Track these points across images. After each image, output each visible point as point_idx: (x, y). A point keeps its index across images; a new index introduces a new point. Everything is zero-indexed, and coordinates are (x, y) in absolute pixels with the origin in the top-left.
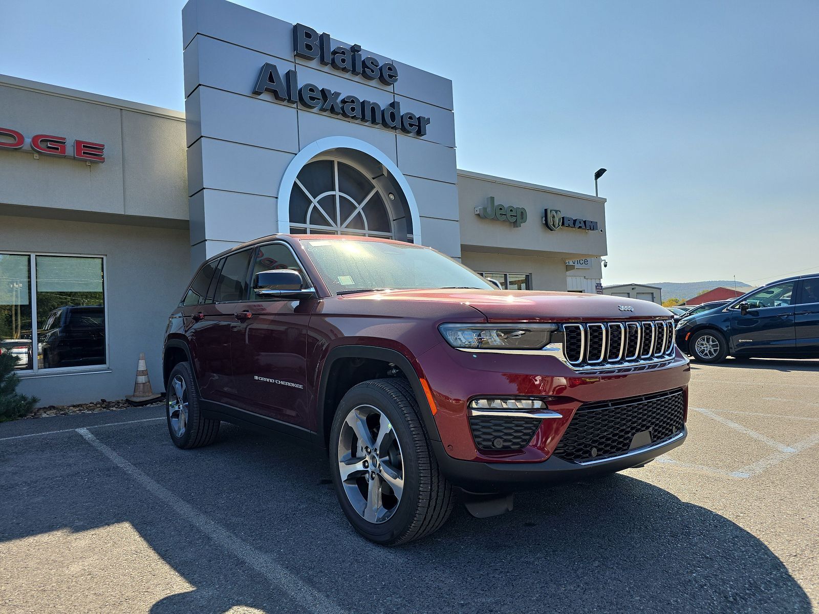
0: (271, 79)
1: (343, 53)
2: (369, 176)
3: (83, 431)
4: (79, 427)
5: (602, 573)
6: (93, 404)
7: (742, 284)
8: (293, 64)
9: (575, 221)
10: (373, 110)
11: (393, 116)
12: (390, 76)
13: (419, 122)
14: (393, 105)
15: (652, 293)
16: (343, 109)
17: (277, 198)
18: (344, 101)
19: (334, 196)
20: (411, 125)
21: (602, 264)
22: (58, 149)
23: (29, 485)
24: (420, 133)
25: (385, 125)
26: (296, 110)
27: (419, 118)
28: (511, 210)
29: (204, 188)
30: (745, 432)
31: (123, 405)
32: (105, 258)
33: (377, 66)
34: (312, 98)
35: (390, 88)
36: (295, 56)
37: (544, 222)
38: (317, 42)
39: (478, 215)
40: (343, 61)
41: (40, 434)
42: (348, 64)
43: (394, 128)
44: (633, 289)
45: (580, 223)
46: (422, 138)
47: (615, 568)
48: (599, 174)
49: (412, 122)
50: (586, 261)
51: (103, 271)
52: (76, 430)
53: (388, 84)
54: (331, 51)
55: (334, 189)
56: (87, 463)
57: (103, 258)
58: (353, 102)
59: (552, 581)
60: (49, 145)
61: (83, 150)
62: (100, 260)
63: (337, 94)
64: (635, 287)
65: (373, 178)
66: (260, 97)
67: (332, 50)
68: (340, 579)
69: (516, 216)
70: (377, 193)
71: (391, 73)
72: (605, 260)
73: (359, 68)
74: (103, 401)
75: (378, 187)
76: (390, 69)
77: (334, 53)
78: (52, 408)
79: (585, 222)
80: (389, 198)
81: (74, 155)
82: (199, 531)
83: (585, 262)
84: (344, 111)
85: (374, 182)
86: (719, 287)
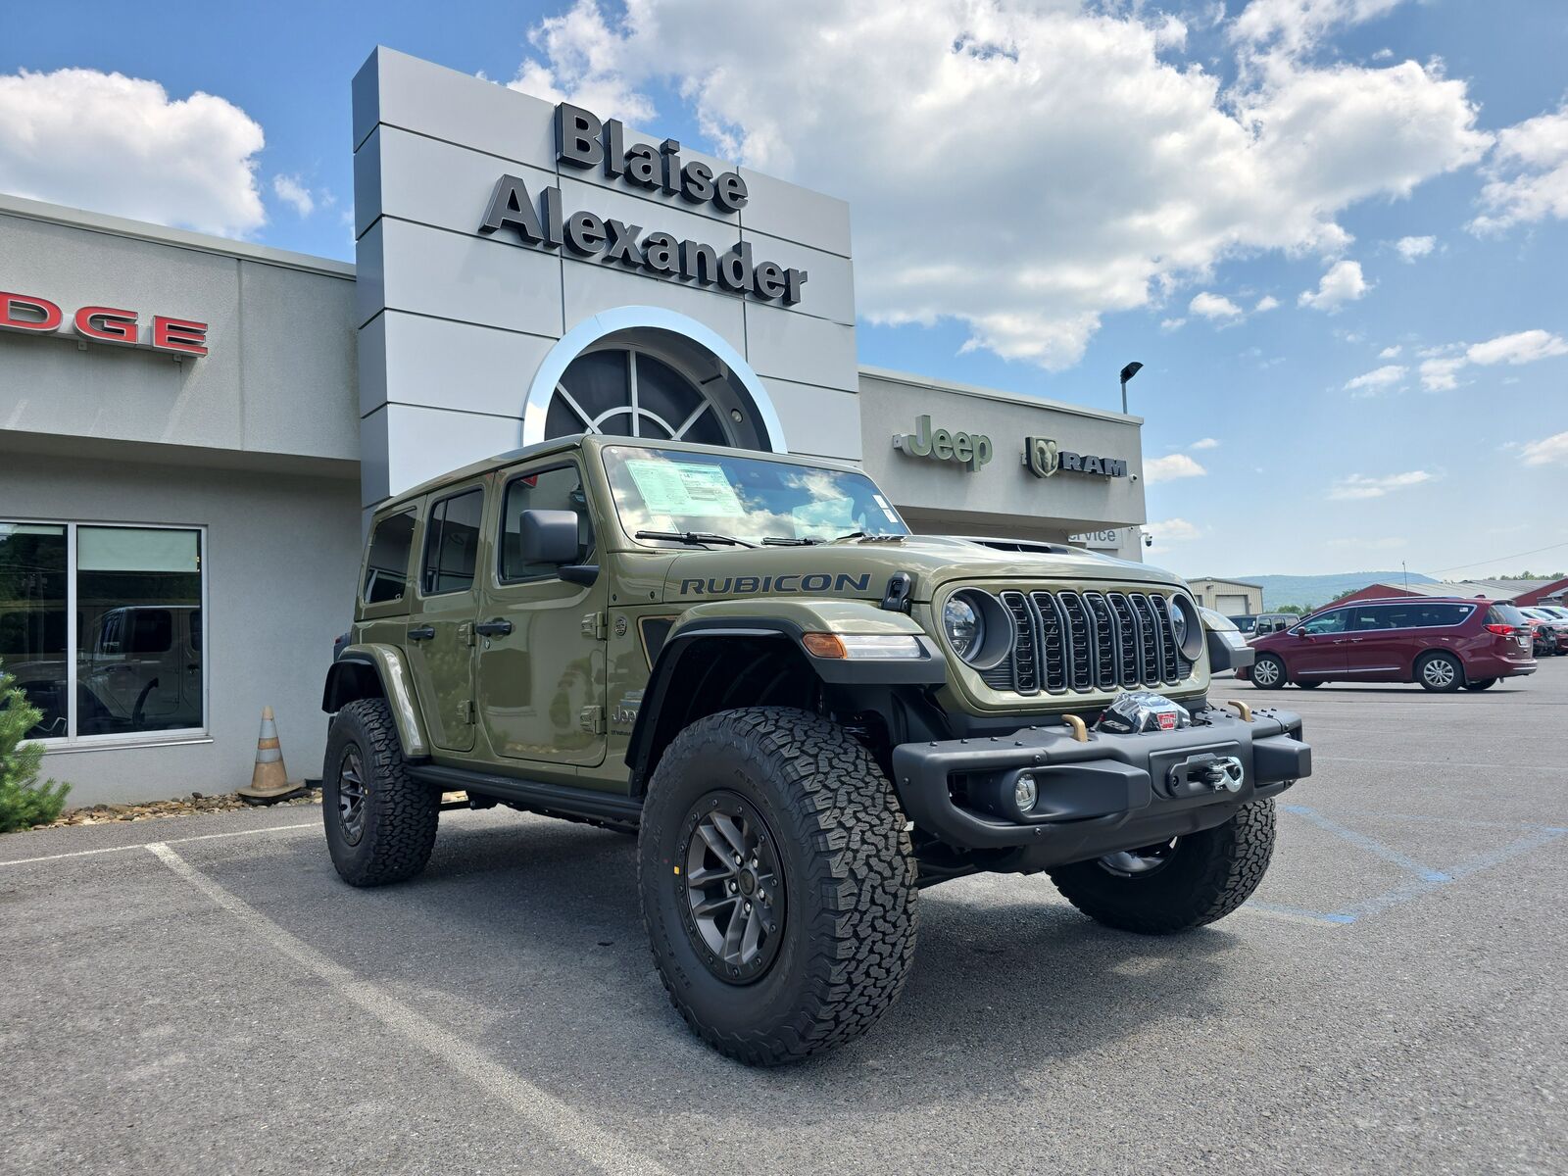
0: (513, 204)
1: (647, 155)
2: (694, 378)
3: (158, 848)
4: (150, 840)
5: (1056, 1073)
6: (177, 800)
7: (1420, 579)
8: (554, 177)
9: (1084, 460)
10: (701, 257)
11: (738, 269)
12: (734, 197)
13: (788, 281)
14: (738, 249)
15: (1246, 596)
16: (645, 257)
17: (522, 419)
18: (647, 244)
19: (629, 415)
20: (772, 285)
21: (1143, 539)
22: (122, 332)
23: (63, 938)
24: (787, 300)
25: (723, 286)
26: (558, 259)
27: (787, 273)
28: (962, 441)
29: (389, 403)
30: (1366, 847)
31: (233, 804)
32: (204, 530)
33: (709, 178)
34: (589, 239)
35: (734, 218)
36: (557, 161)
37: (1025, 462)
38: (599, 137)
39: (899, 450)
40: (647, 169)
41: (80, 853)
42: (655, 177)
43: (741, 291)
44: (1208, 588)
45: (1094, 464)
46: (792, 308)
47: (1081, 1066)
48: (1128, 373)
49: (773, 279)
50: (1111, 534)
51: (199, 554)
52: (147, 846)
53: (730, 211)
54: (625, 152)
55: (628, 403)
56: (167, 904)
57: (200, 531)
58: (664, 243)
59: (968, 1086)
60: (106, 326)
61: (168, 333)
62: (194, 536)
63: (636, 230)
64: (1212, 584)
65: (703, 383)
66: (492, 236)
67: (626, 150)
68: (605, 1085)
69: (971, 451)
70: (709, 410)
71: (735, 191)
72: (1147, 534)
73: (675, 183)
74: (197, 796)
75: (711, 399)
76: (732, 183)
77: (631, 155)
78: (102, 808)
79: (1102, 462)
80: (733, 418)
81: (152, 342)
82: (364, 1013)
83: (1109, 536)
84: (647, 261)
85: (703, 390)
86: (1375, 583)
